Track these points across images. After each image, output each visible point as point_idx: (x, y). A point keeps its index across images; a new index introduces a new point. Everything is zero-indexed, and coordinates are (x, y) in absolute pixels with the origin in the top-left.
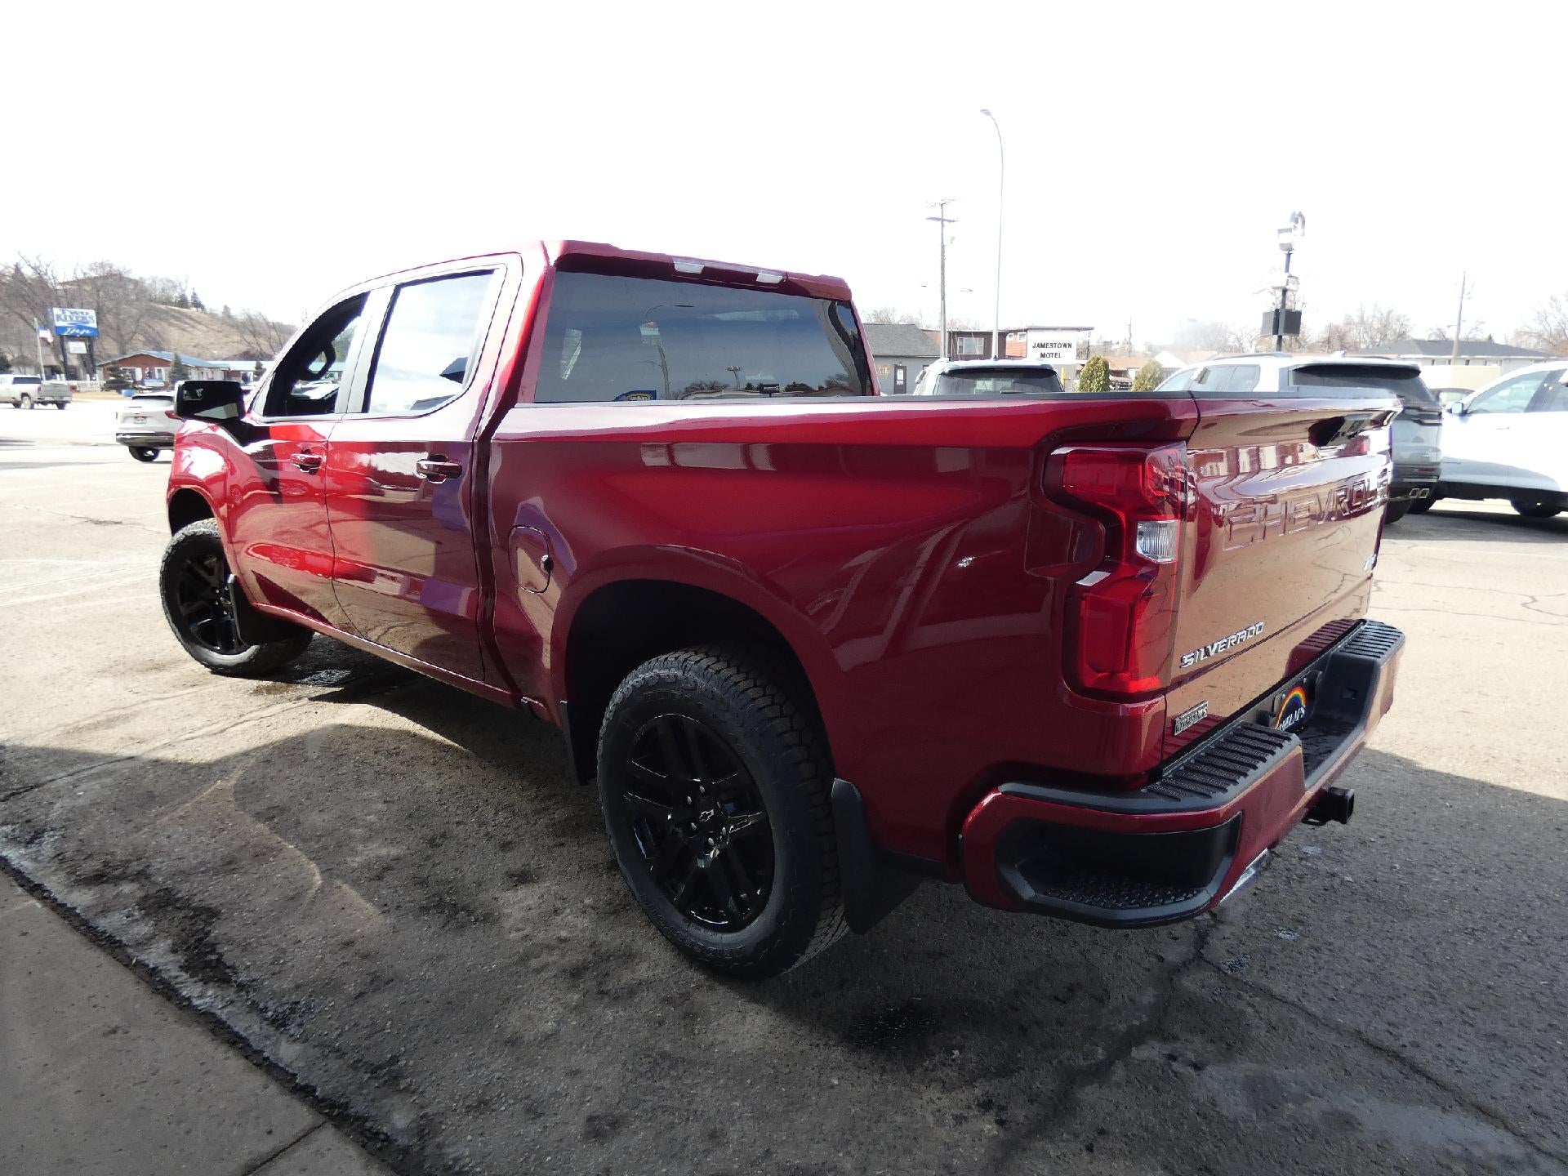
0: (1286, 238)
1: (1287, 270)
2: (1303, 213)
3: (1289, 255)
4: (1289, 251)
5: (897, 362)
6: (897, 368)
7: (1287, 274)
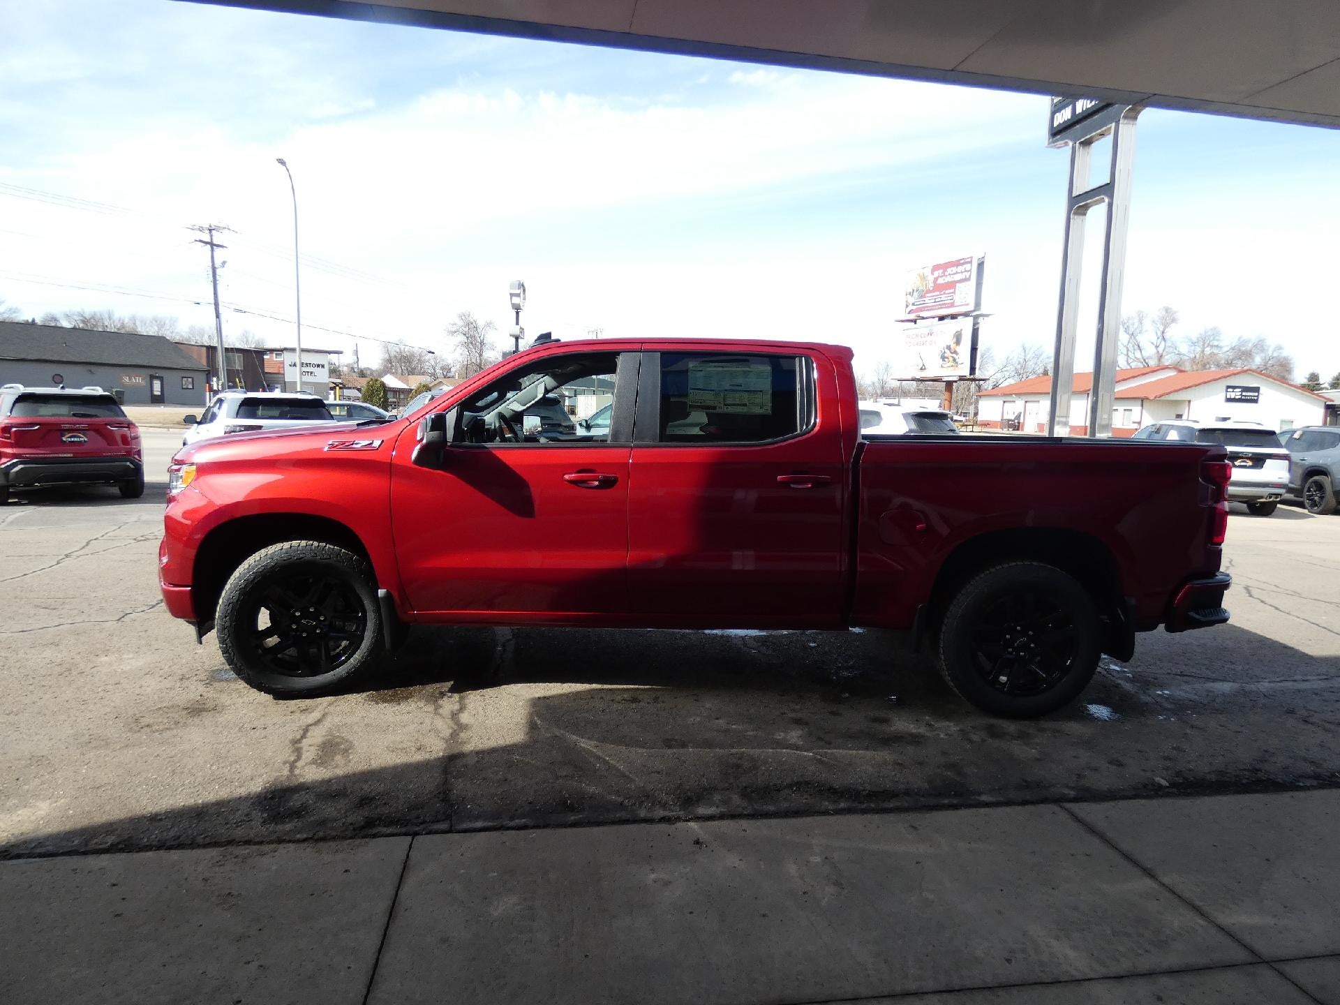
0: (516, 300)
1: (517, 323)
2: (525, 284)
3: (517, 313)
4: (517, 309)
5: (152, 372)
6: (152, 377)
7: (518, 327)
